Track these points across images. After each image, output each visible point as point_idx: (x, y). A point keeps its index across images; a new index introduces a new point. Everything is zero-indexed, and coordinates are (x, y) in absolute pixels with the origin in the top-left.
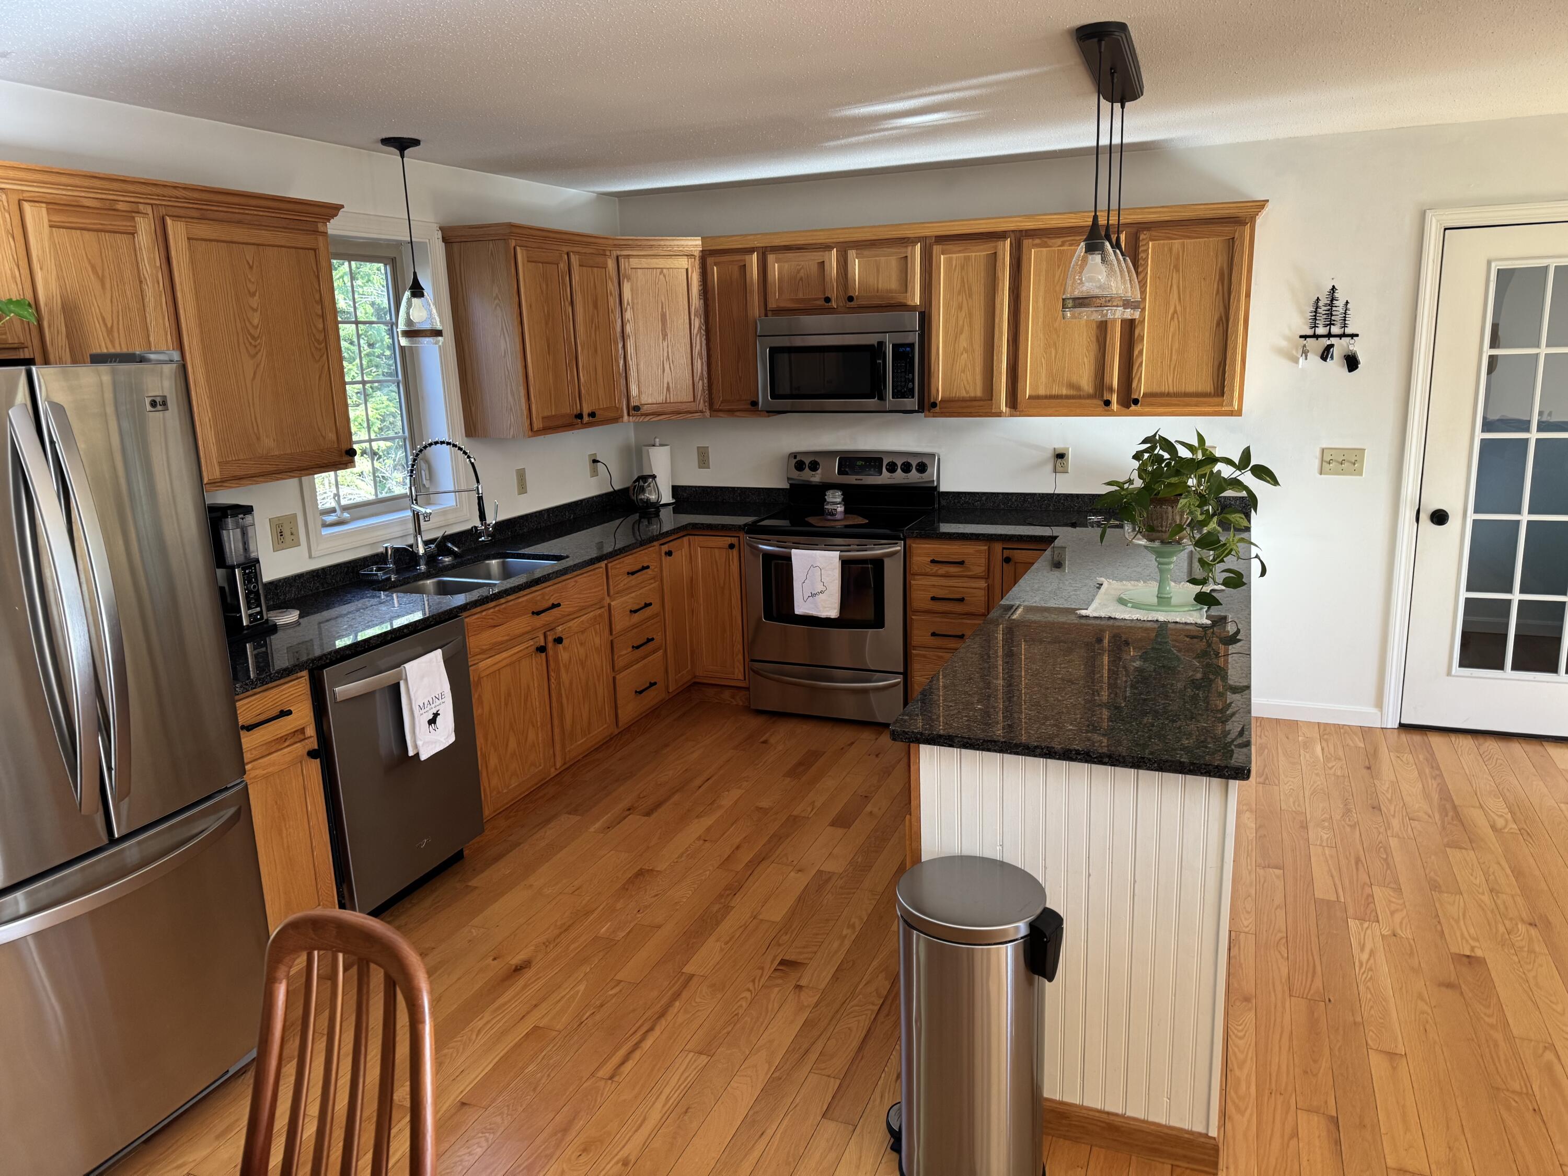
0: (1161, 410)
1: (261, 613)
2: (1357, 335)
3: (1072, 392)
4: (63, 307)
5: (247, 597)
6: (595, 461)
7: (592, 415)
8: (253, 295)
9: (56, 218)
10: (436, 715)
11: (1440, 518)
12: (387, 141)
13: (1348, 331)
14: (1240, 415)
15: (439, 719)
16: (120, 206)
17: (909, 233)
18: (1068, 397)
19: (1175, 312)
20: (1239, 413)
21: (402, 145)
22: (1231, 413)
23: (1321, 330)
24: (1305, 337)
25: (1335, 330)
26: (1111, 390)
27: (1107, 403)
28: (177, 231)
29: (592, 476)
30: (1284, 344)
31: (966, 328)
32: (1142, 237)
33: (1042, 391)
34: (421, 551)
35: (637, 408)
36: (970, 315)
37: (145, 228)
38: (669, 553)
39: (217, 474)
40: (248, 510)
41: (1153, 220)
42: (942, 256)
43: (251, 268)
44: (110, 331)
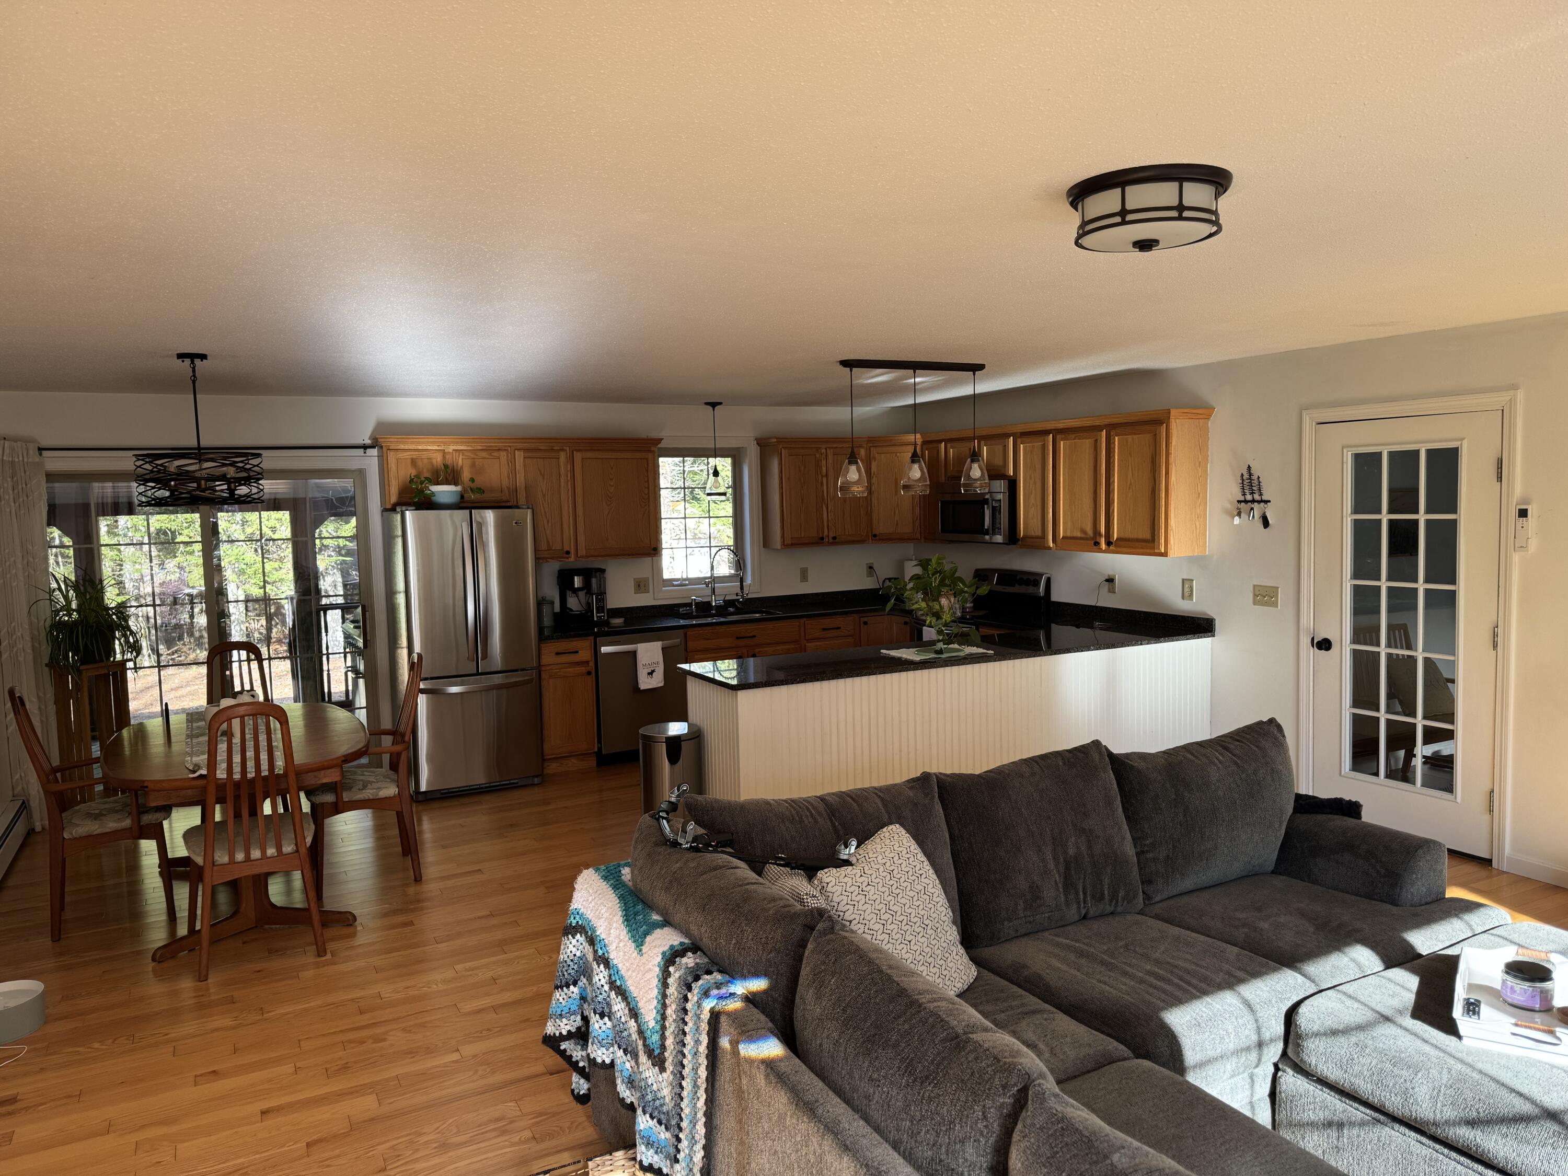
0: (1125, 550)
1: (604, 616)
2: (1269, 501)
3: (1083, 536)
4: (526, 487)
5: (597, 608)
6: (871, 568)
7: (834, 538)
8: (612, 479)
9: (527, 455)
10: (653, 671)
11: (1325, 645)
12: (707, 404)
13: (1264, 498)
14: (1166, 556)
15: (654, 674)
16: (556, 448)
17: (1008, 430)
18: (1081, 539)
19: (1131, 484)
20: (1165, 554)
21: (714, 405)
22: (1161, 555)
23: (1249, 497)
24: (1239, 501)
25: (1257, 497)
26: (1100, 535)
27: (1097, 544)
28: (578, 456)
29: (868, 577)
30: (1229, 506)
31: (1034, 491)
32: (1112, 433)
33: (1069, 534)
34: (714, 604)
35: (875, 536)
36: (1035, 483)
37: (563, 457)
38: (865, 623)
39: (584, 553)
40: (603, 571)
41: (1115, 422)
42: (1022, 446)
43: (612, 468)
44: (544, 496)
